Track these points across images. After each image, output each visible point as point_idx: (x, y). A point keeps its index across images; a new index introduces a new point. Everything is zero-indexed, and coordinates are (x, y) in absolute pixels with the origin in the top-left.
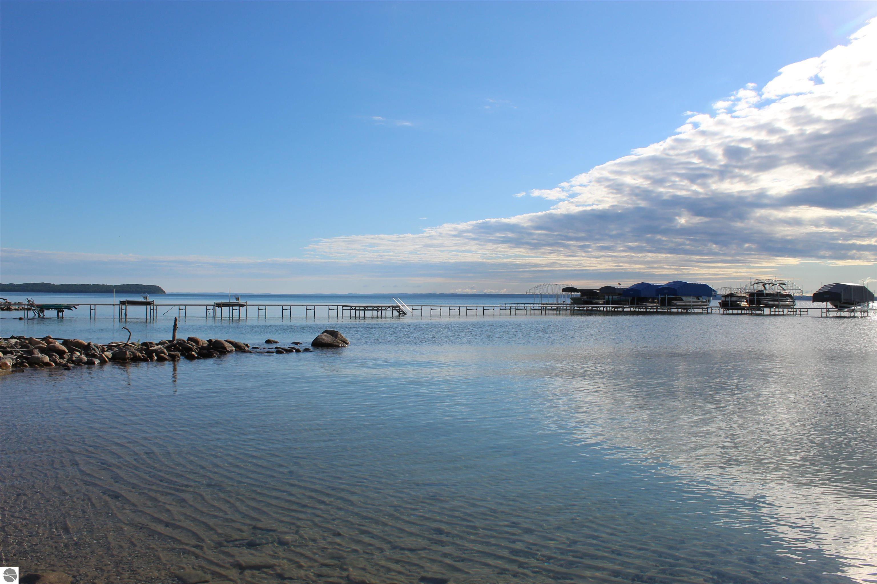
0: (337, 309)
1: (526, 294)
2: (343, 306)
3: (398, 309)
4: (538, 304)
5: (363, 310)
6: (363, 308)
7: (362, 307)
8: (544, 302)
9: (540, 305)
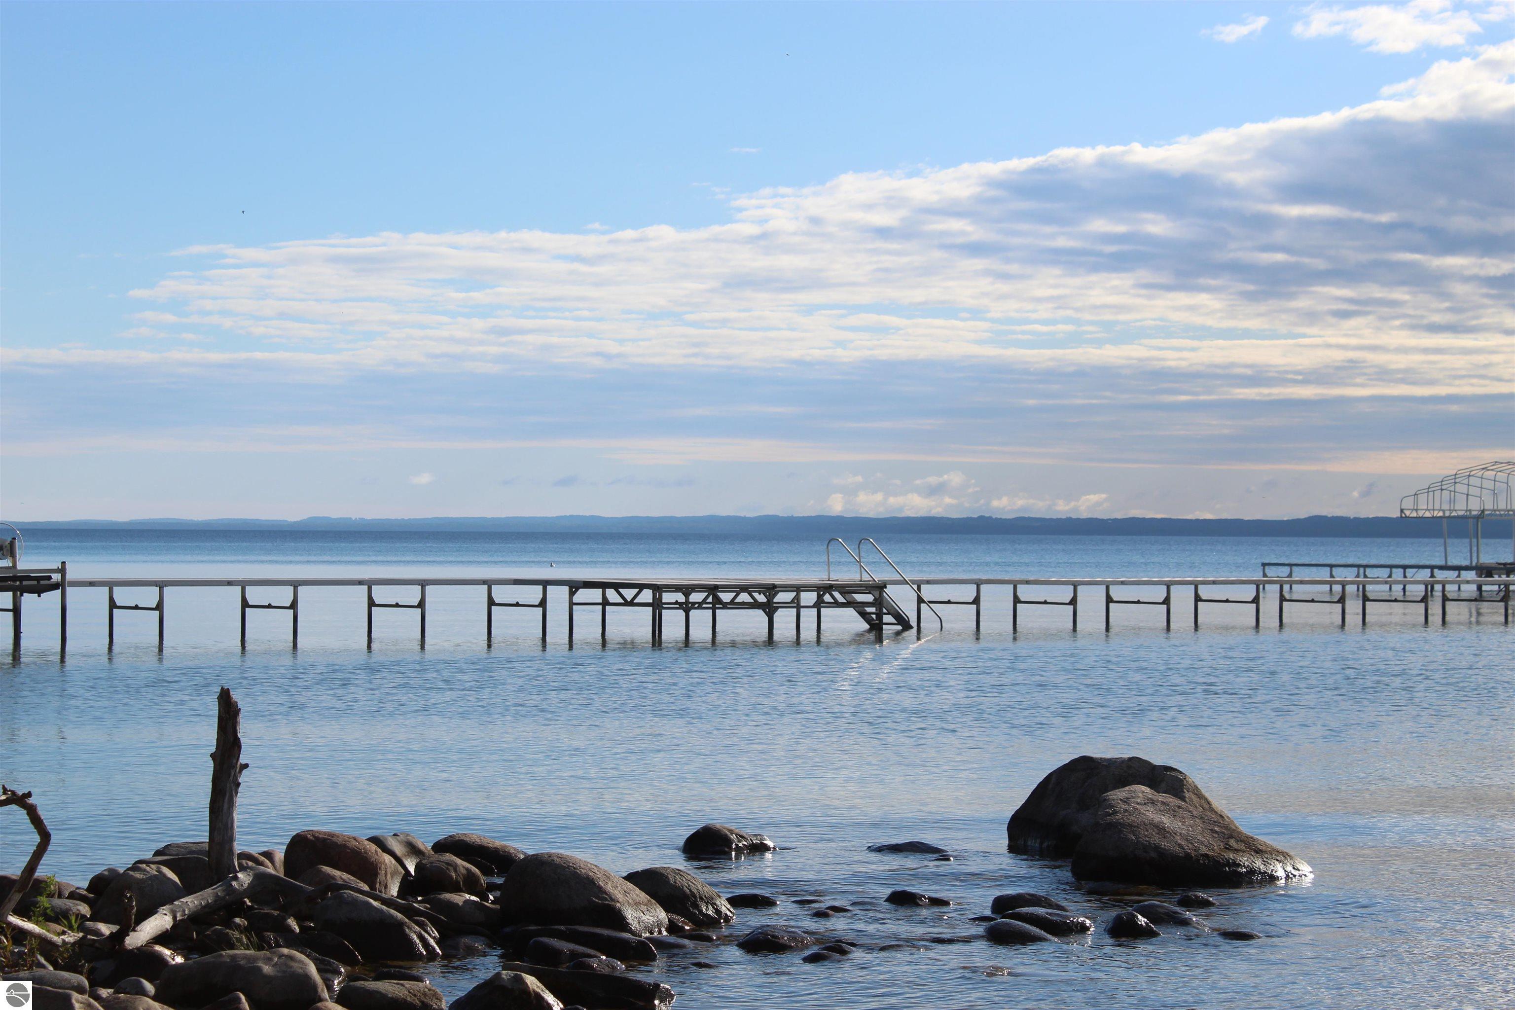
0: (543, 604)
1: (1396, 514)
2: (574, 586)
3: (869, 598)
4: (1459, 568)
5: (680, 605)
6: (680, 597)
7: (677, 588)
8: (1487, 558)
9: (1471, 575)
